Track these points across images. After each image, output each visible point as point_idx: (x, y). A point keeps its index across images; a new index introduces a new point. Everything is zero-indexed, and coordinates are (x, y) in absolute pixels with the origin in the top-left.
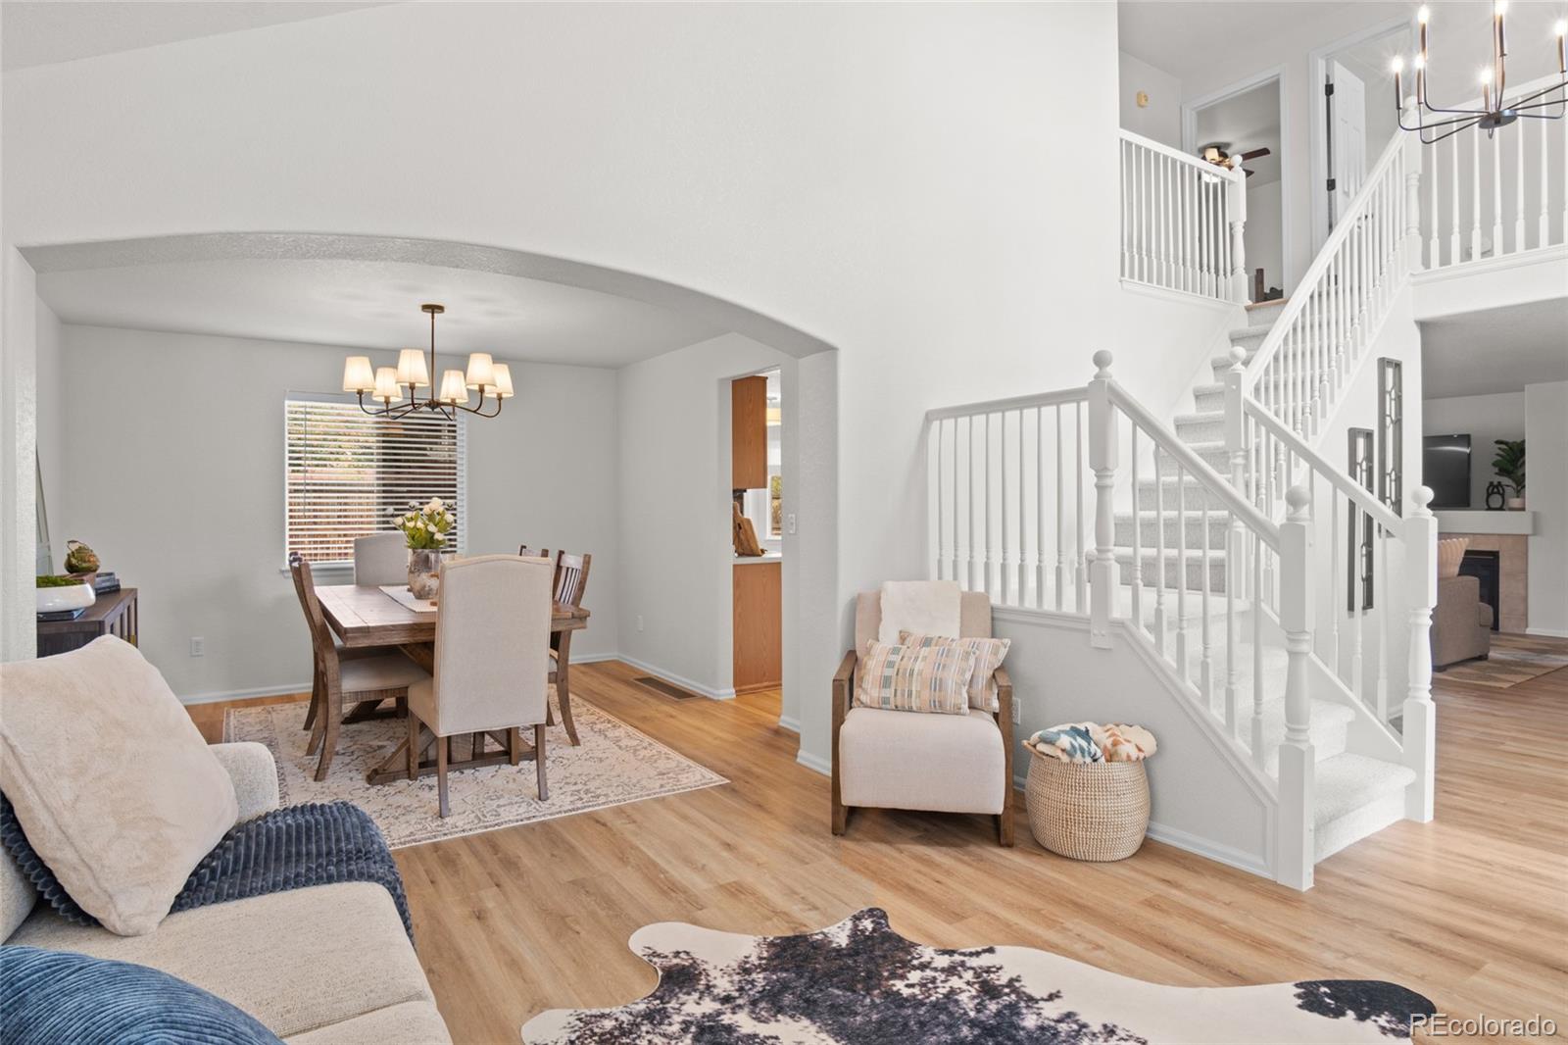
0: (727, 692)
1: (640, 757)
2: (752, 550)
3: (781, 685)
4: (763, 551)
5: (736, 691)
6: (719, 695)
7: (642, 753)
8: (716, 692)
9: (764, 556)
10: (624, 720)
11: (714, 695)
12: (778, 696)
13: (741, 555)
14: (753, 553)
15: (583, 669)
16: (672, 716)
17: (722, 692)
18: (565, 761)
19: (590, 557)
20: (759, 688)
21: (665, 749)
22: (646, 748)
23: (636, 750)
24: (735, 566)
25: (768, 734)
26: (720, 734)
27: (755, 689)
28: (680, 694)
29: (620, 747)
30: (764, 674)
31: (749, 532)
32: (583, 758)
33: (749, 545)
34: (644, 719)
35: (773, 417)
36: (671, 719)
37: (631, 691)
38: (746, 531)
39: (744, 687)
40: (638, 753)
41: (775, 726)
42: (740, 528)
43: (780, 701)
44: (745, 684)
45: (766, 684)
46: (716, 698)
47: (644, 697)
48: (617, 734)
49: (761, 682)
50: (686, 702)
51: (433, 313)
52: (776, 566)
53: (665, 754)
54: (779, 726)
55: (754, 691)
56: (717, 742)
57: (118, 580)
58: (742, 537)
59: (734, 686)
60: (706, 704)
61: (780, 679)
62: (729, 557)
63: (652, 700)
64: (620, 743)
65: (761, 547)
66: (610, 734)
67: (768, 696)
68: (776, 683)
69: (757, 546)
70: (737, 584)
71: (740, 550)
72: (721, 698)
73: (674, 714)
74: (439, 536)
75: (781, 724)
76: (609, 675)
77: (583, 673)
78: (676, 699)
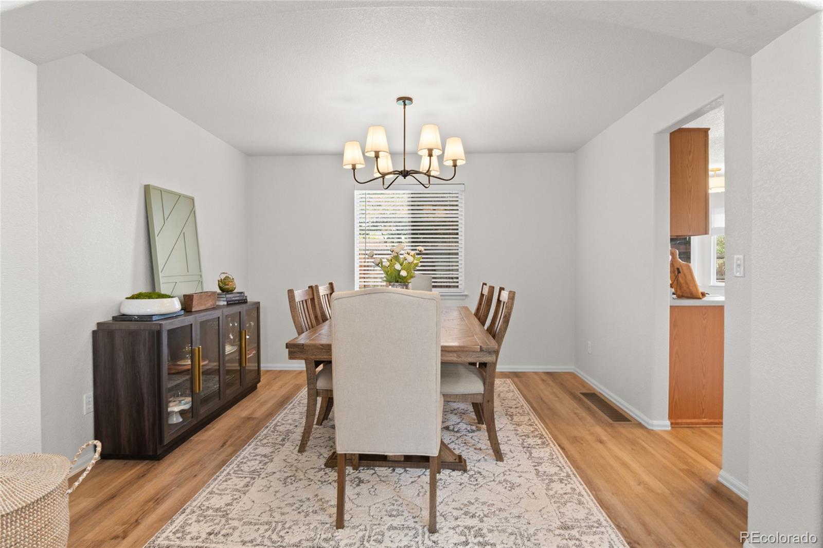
0: (661, 423)
1: (551, 493)
2: (691, 293)
3: (722, 423)
4: (703, 295)
5: (672, 424)
6: (652, 425)
7: (557, 487)
8: (650, 422)
9: (705, 299)
10: (556, 438)
11: (648, 423)
12: (717, 437)
13: (680, 297)
14: (693, 296)
15: (545, 377)
16: (601, 442)
17: (655, 422)
18: (480, 480)
19: (514, 293)
20: (696, 424)
21: (581, 488)
22: (561, 481)
23: (552, 481)
24: (671, 307)
25: (704, 493)
26: (646, 477)
27: (692, 424)
28: (617, 416)
29: (537, 472)
30: (703, 410)
31: (689, 277)
32: (497, 479)
33: (688, 288)
34: (575, 440)
35: (716, 185)
36: (599, 445)
37: (573, 404)
38: (684, 275)
39: (680, 421)
40: (553, 485)
41: (712, 481)
42: (679, 272)
43: (720, 443)
44: (681, 418)
45: (705, 420)
46: (649, 427)
47: (583, 413)
48: (542, 455)
49: (699, 418)
50: (620, 426)
51: (405, 105)
52: (719, 309)
53: (580, 494)
54: (718, 482)
55: (690, 426)
56: (640, 489)
57: (246, 296)
58: (681, 280)
59: (670, 417)
60: (638, 432)
61: (721, 417)
62: (666, 297)
63: (589, 418)
64: (539, 468)
65: (701, 290)
66: (535, 453)
67: (706, 434)
68: (716, 421)
69: (697, 290)
70: (674, 324)
71: (679, 293)
72: (655, 428)
73: (605, 438)
74: (404, 273)
75: (720, 479)
76: (562, 386)
77: (543, 380)
78: (611, 421)
